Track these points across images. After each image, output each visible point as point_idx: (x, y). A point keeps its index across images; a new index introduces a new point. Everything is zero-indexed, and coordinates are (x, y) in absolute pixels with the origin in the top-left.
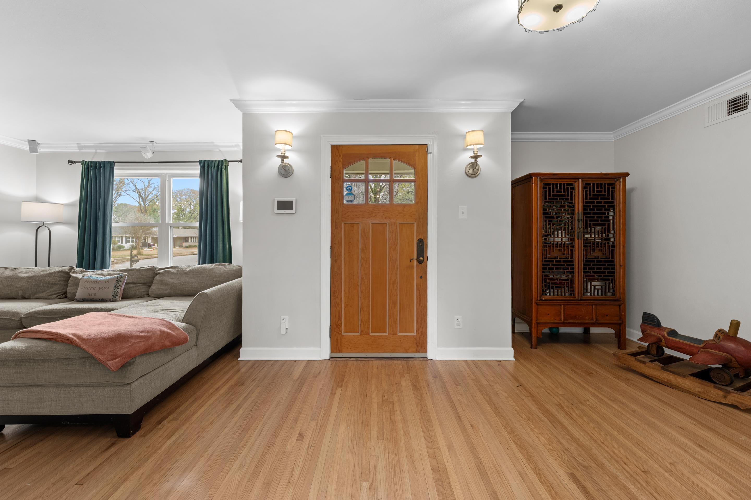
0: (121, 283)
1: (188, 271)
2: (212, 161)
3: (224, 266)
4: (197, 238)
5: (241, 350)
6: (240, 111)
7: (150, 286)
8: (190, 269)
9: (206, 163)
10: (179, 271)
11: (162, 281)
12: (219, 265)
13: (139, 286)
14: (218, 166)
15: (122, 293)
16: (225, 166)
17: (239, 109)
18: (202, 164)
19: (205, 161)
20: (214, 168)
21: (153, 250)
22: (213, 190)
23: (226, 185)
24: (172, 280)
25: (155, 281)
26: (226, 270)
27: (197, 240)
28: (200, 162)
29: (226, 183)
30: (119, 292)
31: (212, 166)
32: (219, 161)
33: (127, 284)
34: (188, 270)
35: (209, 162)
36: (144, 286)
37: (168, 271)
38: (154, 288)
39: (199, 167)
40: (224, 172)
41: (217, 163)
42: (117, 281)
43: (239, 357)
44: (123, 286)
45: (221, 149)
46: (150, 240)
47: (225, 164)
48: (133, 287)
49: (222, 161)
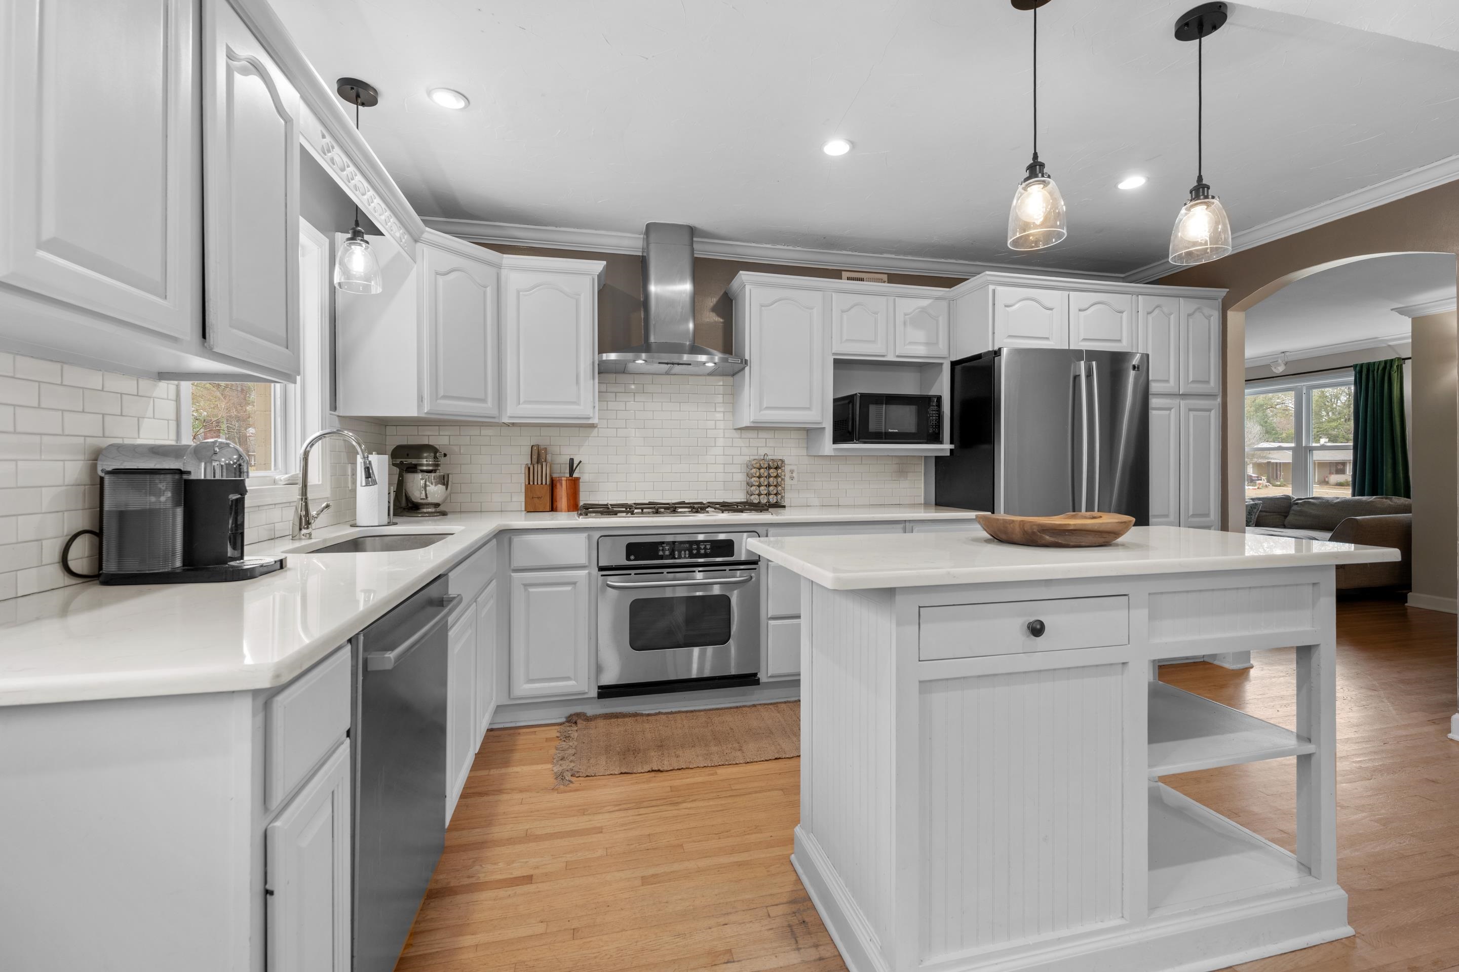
0: (1255, 511)
1: (1336, 503)
2: (1374, 363)
3: (1391, 499)
4: (1350, 463)
5: (1410, 594)
6: (1408, 318)
7: (1286, 517)
8: (1338, 500)
9: (1363, 367)
10: (1324, 502)
11: (1300, 511)
12: (1382, 498)
13: (1273, 515)
14: (1385, 368)
15: (1255, 520)
16: (1398, 366)
17: (1405, 316)
18: (1358, 368)
19: (1362, 365)
20: (1377, 372)
21: (1258, 488)
22: (1375, 401)
23: (1399, 392)
24: (1313, 511)
25: (1291, 512)
26: (1392, 505)
27: (1350, 466)
28: (1355, 366)
29: (1399, 390)
30: (1253, 518)
31: (1374, 370)
32: (1386, 362)
33: (1261, 511)
34: (1335, 501)
35: (1369, 364)
36: (1278, 516)
37: (1310, 502)
38: (1290, 518)
39: (1354, 373)
40: (1395, 376)
41: (1383, 364)
42: (1251, 507)
43: (1407, 602)
44: (1257, 514)
45: (1391, 343)
46: (1251, 469)
47: (1396, 364)
48: (1266, 515)
49: (1392, 361)
